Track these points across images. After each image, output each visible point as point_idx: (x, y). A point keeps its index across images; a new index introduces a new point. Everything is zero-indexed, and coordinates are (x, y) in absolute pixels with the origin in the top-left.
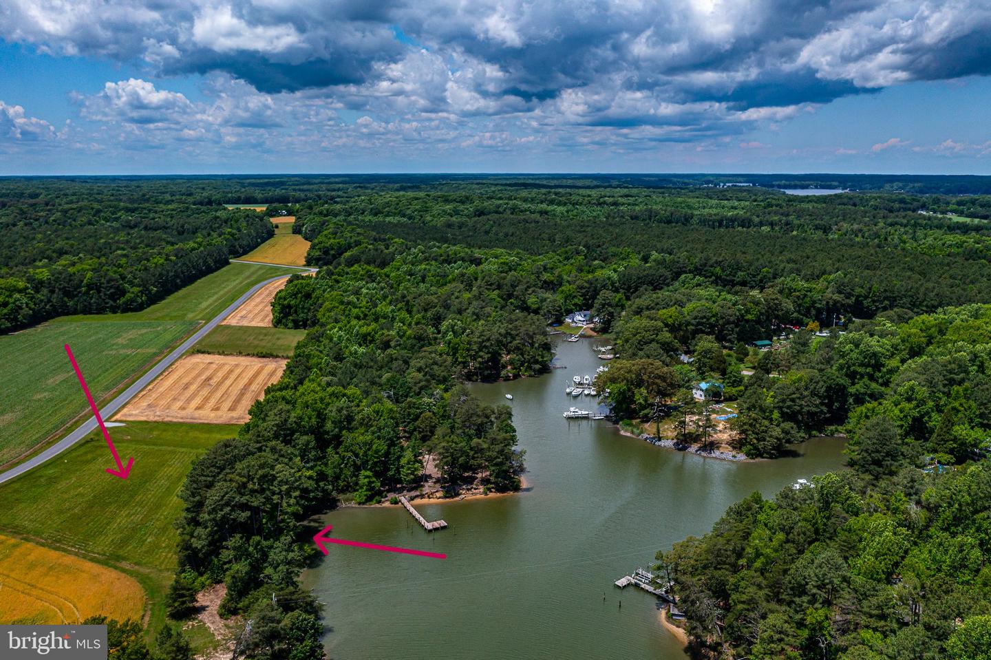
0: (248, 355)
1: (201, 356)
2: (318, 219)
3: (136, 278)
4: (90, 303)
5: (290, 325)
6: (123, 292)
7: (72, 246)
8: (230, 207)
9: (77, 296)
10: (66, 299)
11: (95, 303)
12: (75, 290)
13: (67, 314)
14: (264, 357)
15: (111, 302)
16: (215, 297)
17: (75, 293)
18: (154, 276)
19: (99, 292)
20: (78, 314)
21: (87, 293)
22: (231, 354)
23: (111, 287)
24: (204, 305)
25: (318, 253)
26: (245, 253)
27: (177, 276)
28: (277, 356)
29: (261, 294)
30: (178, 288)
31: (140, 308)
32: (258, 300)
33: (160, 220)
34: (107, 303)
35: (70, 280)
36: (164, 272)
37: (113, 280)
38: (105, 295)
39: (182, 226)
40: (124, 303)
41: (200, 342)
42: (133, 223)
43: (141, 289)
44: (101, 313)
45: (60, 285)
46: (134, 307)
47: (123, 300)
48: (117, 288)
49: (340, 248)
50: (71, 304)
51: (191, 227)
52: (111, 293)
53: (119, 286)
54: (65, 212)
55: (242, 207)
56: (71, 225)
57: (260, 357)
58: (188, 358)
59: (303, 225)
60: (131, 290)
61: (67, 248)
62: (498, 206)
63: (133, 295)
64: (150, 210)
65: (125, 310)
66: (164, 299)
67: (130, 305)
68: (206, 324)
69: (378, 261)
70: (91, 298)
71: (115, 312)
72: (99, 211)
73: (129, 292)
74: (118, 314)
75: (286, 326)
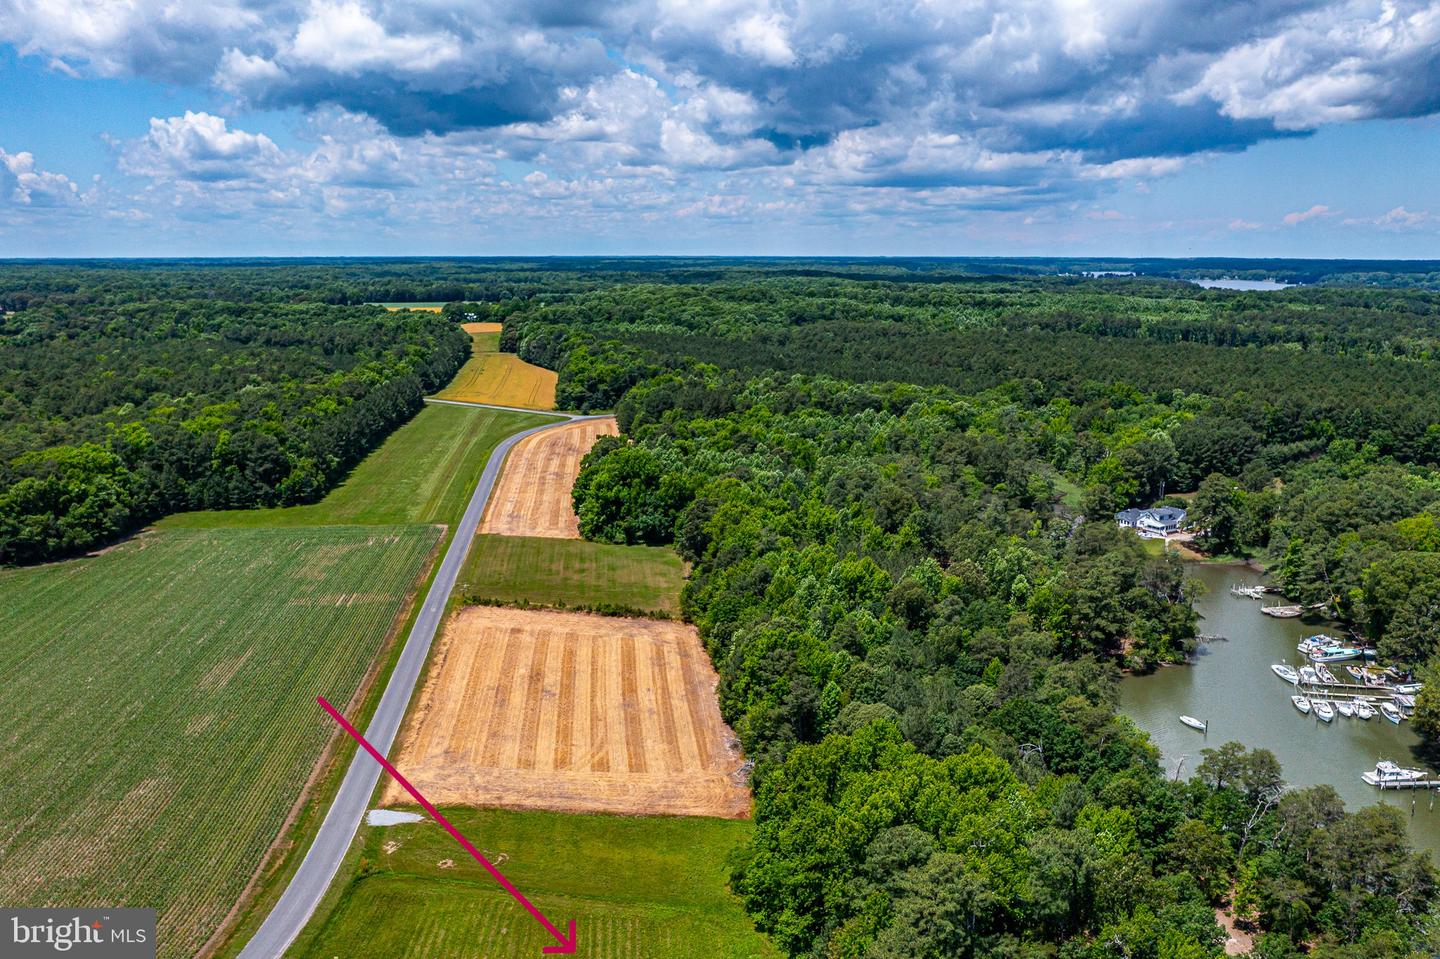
0: (579, 609)
1: (485, 611)
2: (546, 328)
3: (304, 441)
4: (226, 489)
5: (620, 536)
6: (286, 469)
7: (166, 377)
8: (393, 307)
9: (201, 475)
10: (182, 481)
11: (236, 488)
12: (199, 464)
13: (185, 509)
14: (613, 614)
15: (266, 488)
16: (437, 474)
17: (200, 469)
18: (331, 435)
19: (242, 468)
20: (204, 509)
21: (220, 471)
22: (542, 608)
23: (265, 459)
24: (427, 489)
25: (579, 389)
26: (442, 386)
27: (361, 433)
28: (640, 614)
29: (515, 467)
30: (363, 453)
31: (316, 497)
32: (518, 479)
33: (289, 328)
34: (257, 489)
35: (190, 446)
36: (345, 428)
37: (268, 447)
38: (254, 472)
39: (331, 340)
40: (288, 488)
41: (465, 576)
42: (244, 333)
43: (315, 460)
44: (248, 508)
45: (172, 454)
46: (305, 496)
47: (286, 482)
48: (276, 461)
49: (616, 380)
50: (191, 489)
51: (345, 342)
52: (265, 471)
53: (278, 459)
54: (131, 315)
55: (413, 307)
56: (143, 338)
57: (605, 615)
58: (464, 616)
59: (521, 338)
60: (299, 464)
61: (156, 379)
62: (822, 307)
63: (303, 474)
64: (265, 313)
65: (290, 503)
66: (348, 476)
67: (300, 491)
68: (452, 530)
69: (707, 406)
70: (229, 479)
71: (272, 506)
72: (184, 314)
73: (295, 467)
74: (278, 510)
75: (611, 538)
